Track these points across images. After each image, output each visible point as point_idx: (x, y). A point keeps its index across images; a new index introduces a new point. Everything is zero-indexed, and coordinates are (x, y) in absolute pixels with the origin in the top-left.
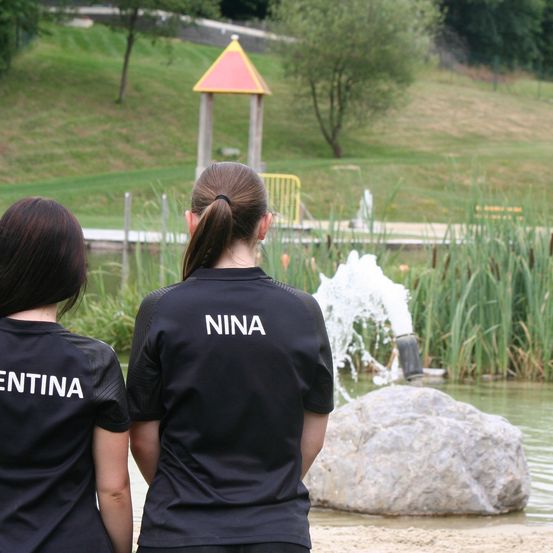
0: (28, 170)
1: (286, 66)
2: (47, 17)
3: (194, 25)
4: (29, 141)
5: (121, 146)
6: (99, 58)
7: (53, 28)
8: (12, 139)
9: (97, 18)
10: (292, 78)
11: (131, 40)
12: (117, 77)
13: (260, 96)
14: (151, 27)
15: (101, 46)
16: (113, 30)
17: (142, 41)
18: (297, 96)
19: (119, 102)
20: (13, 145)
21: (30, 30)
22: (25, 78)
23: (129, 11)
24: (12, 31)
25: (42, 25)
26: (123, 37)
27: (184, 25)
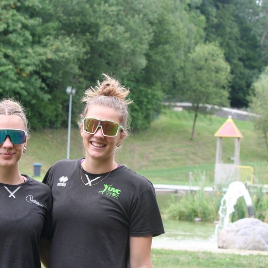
0: (156, 165)
1: (255, 126)
2: (165, 107)
3: (220, 110)
4: (157, 154)
5: (192, 156)
6: (184, 122)
7: (167, 111)
8: (151, 153)
9: (184, 108)
10: (257, 131)
11: (196, 116)
12: (191, 130)
13: (239, 138)
14: (204, 111)
15: (185, 118)
16: (189, 112)
17: (201, 116)
18: (260, 138)
19: (191, 139)
20: (151, 156)
21: (158, 112)
22: (156, 130)
23: (196, 105)
24: (151, 112)
25: (163, 110)
26: (193, 115)
27: (217, 110)
